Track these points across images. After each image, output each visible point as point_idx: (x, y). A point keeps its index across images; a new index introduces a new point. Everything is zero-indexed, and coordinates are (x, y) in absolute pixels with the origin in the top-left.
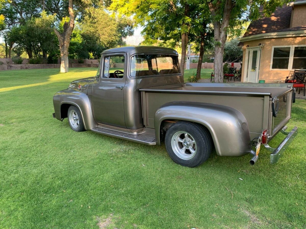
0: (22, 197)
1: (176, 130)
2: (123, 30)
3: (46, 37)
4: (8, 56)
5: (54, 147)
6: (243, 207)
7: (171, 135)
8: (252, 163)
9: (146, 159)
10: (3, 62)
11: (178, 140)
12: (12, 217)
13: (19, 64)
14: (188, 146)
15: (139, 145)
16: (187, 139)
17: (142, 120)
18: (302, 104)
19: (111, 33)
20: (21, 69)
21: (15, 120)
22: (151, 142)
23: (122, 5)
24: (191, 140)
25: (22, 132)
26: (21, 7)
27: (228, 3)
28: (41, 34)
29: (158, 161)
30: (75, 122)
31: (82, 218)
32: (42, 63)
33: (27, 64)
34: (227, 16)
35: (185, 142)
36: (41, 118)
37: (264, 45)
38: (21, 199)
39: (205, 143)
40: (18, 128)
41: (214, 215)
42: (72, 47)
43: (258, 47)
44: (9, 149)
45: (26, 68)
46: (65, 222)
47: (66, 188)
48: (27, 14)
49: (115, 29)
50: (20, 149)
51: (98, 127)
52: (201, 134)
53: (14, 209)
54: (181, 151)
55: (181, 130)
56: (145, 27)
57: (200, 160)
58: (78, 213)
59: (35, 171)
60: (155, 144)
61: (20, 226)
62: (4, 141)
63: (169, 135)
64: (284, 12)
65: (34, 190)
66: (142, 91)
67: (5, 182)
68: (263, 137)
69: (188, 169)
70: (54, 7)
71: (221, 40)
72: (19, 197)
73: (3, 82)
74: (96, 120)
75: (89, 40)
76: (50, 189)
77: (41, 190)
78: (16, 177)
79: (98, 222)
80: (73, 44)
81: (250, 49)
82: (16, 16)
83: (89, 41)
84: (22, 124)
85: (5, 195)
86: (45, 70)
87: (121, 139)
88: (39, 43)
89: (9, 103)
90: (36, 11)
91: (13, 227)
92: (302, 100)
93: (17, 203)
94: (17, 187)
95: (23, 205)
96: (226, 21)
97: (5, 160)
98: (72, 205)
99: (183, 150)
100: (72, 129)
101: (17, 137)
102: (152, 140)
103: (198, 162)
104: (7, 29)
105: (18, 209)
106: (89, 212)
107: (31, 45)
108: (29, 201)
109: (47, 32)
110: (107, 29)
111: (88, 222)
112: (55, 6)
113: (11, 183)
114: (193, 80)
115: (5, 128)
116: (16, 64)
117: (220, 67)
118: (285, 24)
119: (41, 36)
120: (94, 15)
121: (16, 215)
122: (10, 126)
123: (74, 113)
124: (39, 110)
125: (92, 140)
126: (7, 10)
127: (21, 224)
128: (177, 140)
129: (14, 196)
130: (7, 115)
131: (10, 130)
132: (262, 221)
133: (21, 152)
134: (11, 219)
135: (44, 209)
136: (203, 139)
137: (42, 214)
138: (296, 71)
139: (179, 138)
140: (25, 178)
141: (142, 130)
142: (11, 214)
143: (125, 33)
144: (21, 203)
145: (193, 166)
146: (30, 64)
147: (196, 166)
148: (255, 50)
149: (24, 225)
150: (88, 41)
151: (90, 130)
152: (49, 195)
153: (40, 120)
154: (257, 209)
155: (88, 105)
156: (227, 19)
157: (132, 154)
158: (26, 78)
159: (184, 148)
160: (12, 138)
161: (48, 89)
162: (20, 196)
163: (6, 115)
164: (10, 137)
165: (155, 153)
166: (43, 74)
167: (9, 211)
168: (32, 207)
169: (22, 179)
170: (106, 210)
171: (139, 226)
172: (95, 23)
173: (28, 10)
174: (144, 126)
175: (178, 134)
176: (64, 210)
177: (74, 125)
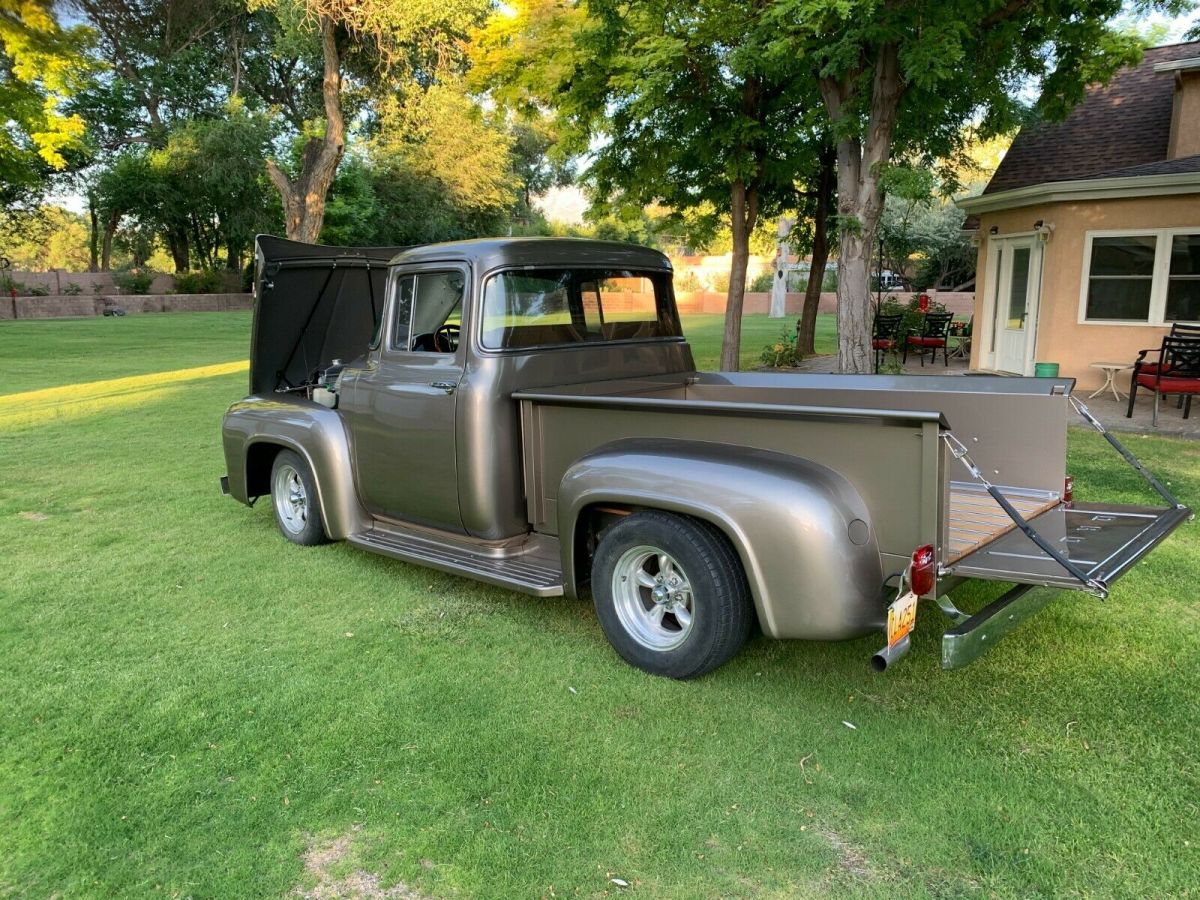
0: (68, 761)
1: (627, 540)
2: (533, 167)
3: (241, 194)
4: (100, 263)
5: (209, 598)
6: (824, 821)
7: (611, 558)
8: (880, 663)
9: (524, 646)
10: (81, 286)
11: (637, 580)
12: (23, 823)
13: (137, 293)
14: (670, 601)
15: (513, 597)
16: (668, 575)
17: (522, 507)
18: (1184, 457)
19: (484, 178)
20: (146, 311)
21: (88, 500)
22: (546, 586)
23: (509, 76)
24: (679, 579)
25: (107, 544)
26: (155, 82)
27: (883, 73)
28: (222, 180)
29: (565, 656)
30: (296, 512)
31: (255, 835)
32: (221, 288)
33: (167, 293)
34: (884, 122)
35: (658, 587)
36: (182, 493)
37: (1052, 226)
38: (61, 765)
39: (720, 590)
40: (94, 528)
41: (712, 842)
42: (335, 230)
43: (1033, 236)
44: (52, 600)
45: (164, 309)
46: (195, 845)
47: (221, 737)
48: (174, 107)
49: (502, 161)
50: (89, 600)
51: (376, 528)
52: (709, 555)
53: (34, 799)
54: (649, 619)
55: (644, 542)
56: (595, 158)
57: (706, 654)
58: (244, 818)
59: (127, 676)
60: (561, 593)
61: (45, 852)
62: (37, 572)
63: (603, 559)
64: (1147, 98)
65: (110, 737)
66: (524, 399)
67: (18, 709)
68: (913, 569)
69: (667, 684)
70: (277, 82)
71: (862, 210)
72: (56, 759)
73: (70, 360)
74: (369, 504)
75: (402, 202)
76: (164, 735)
77: (136, 739)
78: (56, 696)
79: (305, 849)
80: (337, 221)
81: (1005, 241)
82: (133, 116)
83: (402, 206)
84: (111, 515)
85: (12, 752)
86: (229, 318)
87: (453, 576)
88: (213, 217)
89: (80, 440)
90: (210, 95)
91: (21, 855)
92: (1191, 441)
93: (46, 779)
94: (55, 726)
95: (64, 787)
96: (880, 142)
97: (30, 635)
98: (228, 794)
99: (653, 615)
100: (284, 535)
101: (85, 559)
102: (552, 577)
103: (700, 658)
104: (100, 162)
105: (46, 799)
106: (284, 815)
107: (185, 222)
108: (89, 772)
109: (243, 176)
110: (472, 161)
111: (270, 846)
112: (281, 77)
113: (38, 715)
114: (781, 358)
115: (51, 526)
116: (128, 294)
117: (858, 313)
118: (1151, 145)
119: (219, 188)
120: (416, 112)
121: (36, 817)
122: (68, 521)
123: (293, 476)
124: (180, 466)
125: (346, 576)
126: (105, 92)
127: (48, 847)
128: (633, 580)
129: (39, 758)
130: (65, 482)
131: (65, 534)
132: (878, 868)
133: (90, 611)
134: (17, 828)
135: (134, 802)
136: (713, 574)
137: (124, 818)
138: (1177, 330)
139: (640, 571)
140: (85, 699)
141: (525, 542)
142: (20, 813)
143: (540, 176)
144: (60, 780)
145: (684, 674)
146: (179, 293)
147: (694, 673)
148: (1022, 244)
149: (58, 848)
150: (397, 209)
151: (344, 540)
152: (157, 758)
153: (176, 502)
154: (874, 826)
155: (338, 449)
156: (882, 132)
157: (477, 626)
158: (158, 346)
159: (659, 609)
160: (68, 561)
161: (228, 387)
162: (61, 758)
163: (60, 482)
164: (62, 557)
165: (564, 624)
166: (223, 332)
167: (15, 804)
168: (94, 793)
169: (75, 703)
170: (340, 811)
171: (441, 867)
172: (422, 140)
173: (180, 94)
174: (530, 529)
175: (634, 555)
176: (201, 806)
177: (292, 521)
